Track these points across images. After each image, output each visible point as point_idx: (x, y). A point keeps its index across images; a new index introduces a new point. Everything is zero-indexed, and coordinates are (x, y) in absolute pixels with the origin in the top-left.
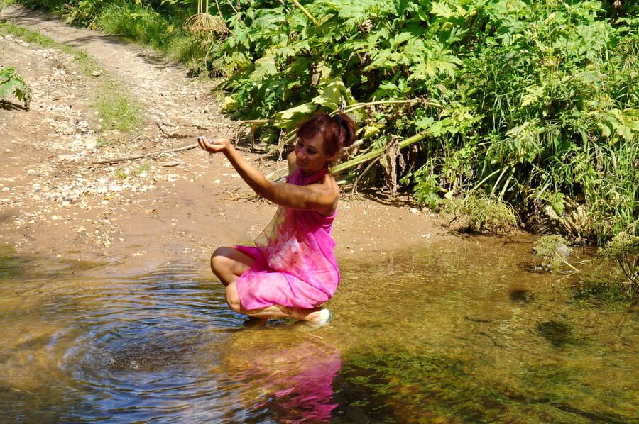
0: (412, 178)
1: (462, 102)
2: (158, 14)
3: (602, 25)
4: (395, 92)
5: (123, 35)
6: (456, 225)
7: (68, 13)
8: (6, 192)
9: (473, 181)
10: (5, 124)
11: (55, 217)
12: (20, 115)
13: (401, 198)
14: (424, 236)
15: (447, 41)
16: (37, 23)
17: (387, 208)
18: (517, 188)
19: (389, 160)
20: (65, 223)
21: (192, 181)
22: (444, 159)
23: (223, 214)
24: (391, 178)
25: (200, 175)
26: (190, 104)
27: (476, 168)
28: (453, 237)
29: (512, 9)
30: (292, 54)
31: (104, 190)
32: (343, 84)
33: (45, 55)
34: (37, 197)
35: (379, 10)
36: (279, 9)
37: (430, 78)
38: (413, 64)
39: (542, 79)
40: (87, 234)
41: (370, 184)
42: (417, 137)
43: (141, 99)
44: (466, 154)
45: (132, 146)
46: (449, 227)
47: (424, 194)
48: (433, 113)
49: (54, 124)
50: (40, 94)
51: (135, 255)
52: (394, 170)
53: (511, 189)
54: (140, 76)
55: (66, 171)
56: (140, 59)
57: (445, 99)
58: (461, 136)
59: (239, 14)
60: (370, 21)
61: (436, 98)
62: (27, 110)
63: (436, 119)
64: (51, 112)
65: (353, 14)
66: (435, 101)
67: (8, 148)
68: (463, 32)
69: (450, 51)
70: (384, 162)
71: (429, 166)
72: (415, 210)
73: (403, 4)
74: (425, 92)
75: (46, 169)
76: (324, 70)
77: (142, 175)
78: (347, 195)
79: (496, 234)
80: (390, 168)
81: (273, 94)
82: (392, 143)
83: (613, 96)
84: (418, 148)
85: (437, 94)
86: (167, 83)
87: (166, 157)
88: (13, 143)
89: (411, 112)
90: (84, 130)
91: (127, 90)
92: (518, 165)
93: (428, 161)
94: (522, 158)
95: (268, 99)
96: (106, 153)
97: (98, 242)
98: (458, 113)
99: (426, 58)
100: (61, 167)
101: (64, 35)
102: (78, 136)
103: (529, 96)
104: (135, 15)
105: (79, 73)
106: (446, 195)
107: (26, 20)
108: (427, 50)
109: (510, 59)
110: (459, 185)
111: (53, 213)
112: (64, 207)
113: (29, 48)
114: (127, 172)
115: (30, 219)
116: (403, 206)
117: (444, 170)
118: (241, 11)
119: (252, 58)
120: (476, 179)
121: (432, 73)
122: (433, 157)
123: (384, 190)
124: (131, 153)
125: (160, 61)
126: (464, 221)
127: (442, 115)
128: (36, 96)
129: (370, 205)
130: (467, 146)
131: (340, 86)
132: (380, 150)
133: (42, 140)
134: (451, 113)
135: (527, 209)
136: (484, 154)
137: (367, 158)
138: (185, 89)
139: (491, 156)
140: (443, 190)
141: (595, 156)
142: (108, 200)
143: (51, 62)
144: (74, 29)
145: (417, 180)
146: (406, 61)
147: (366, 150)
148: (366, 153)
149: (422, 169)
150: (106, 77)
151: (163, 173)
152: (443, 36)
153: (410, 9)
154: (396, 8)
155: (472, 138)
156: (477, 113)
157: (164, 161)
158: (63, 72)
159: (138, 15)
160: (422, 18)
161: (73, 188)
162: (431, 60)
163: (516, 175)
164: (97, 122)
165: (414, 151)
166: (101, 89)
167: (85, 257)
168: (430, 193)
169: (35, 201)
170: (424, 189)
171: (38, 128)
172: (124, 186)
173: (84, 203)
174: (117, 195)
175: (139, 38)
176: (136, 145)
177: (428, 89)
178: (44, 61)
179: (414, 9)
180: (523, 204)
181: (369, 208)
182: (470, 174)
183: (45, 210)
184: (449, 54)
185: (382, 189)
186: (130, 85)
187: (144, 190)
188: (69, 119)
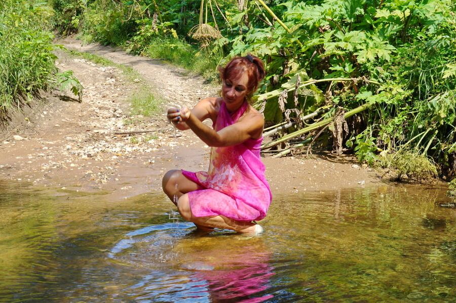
0: (354, 141)
1: (397, 82)
2: (189, 45)
4: (342, 73)
5: (164, 58)
6: (388, 176)
7: (128, 46)
8: (45, 150)
10: (61, 110)
11: (72, 165)
12: (74, 104)
13: (347, 158)
14: (359, 183)
15: (386, 35)
17: (333, 164)
18: (439, 147)
19: (336, 125)
20: (79, 168)
21: (187, 146)
22: (381, 125)
23: (202, 166)
24: (337, 140)
25: (194, 143)
27: (407, 133)
28: (384, 184)
29: (440, 10)
30: (269, 53)
31: (118, 149)
32: (306, 74)
33: (103, 70)
34: (66, 153)
35: (332, 13)
36: (268, 29)
37: (370, 62)
38: (356, 51)
40: (92, 175)
41: (324, 148)
42: (360, 109)
43: (166, 97)
44: (399, 121)
45: (149, 124)
46: (382, 177)
47: (363, 152)
48: (373, 89)
49: (98, 111)
50: (94, 94)
51: (122, 188)
52: (339, 135)
53: (434, 148)
54: (170, 84)
55: (96, 138)
56: (172, 73)
57: (382, 78)
58: (394, 106)
59: (241, 37)
60: (328, 26)
61: (375, 77)
62: (80, 102)
63: (374, 94)
65: (312, 17)
66: (375, 79)
67: (58, 124)
68: (398, 28)
69: (388, 42)
70: (332, 128)
71: (369, 131)
72: (356, 166)
73: (353, 9)
74: (366, 72)
75: (81, 137)
76: (294, 65)
77: (150, 142)
78: (303, 155)
79: (421, 183)
80: (337, 132)
82: (339, 113)
84: (361, 118)
85: (376, 74)
86: (187, 87)
88: (62, 121)
90: (118, 115)
91: (157, 91)
92: (440, 128)
93: (368, 128)
94: (443, 121)
96: (129, 128)
97: (97, 181)
98: (392, 87)
99: (367, 47)
100: (92, 136)
101: (123, 60)
102: (114, 119)
103: (449, 71)
104: (173, 46)
105: (124, 81)
106: (381, 154)
107: (99, 52)
108: (368, 41)
109: (435, 44)
110: (393, 147)
111: (73, 162)
112: (83, 159)
114: (139, 140)
115: (54, 165)
116: (347, 163)
117: (380, 134)
118: (242, 34)
121: (372, 58)
122: (372, 124)
123: (334, 153)
124: (148, 129)
125: (187, 75)
126: (394, 174)
127: (379, 90)
128: (91, 95)
129: (320, 162)
130: (399, 115)
131: (304, 75)
132: (330, 119)
134: (386, 88)
135: (448, 165)
137: (319, 125)
138: (199, 91)
139: (419, 122)
140: (379, 149)
142: (117, 156)
143: (107, 74)
144: (131, 56)
145: (358, 142)
146: (350, 48)
147: (319, 120)
148: (319, 121)
149: (363, 133)
150: (143, 83)
151: (167, 141)
152: (382, 32)
153: (357, 13)
154: (347, 13)
155: (403, 109)
156: (408, 89)
157: (170, 134)
158: (113, 80)
159: (175, 46)
160: (368, 22)
161: (94, 148)
162: (372, 48)
163: (438, 136)
164: (129, 110)
165: (357, 121)
166: (137, 91)
167: (83, 189)
168: (368, 151)
169: (63, 155)
170: (363, 148)
171: (85, 113)
172: (134, 148)
173: (99, 158)
174: (126, 153)
175: (174, 61)
176: (152, 124)
177: (369, 70)
178: (102, 73)
179: (361, 13)
180: (444, 160)
181: (319, 164)
182: (402, 138)
183: (68, 161)
184: (386, 44)
185: (332, 152)
186: (159, 88)
187: (149, 151)
188: (110, 109)
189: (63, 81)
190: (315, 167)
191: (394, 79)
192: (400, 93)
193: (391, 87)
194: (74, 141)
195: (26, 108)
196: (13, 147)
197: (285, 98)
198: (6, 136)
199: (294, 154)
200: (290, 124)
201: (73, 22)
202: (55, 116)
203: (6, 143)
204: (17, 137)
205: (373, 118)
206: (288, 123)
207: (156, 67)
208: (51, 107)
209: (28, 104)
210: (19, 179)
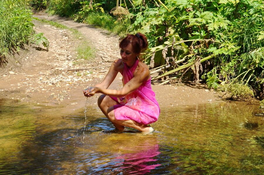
0: (206, 76)
1: (231, 41)
2: (111, 17)
4: (199, 37)
5: (96, 25)
6: (225, 97)
7: (75, 17)
8: (27, 80)
10: (36, 56)
11: (43, 90)
12: (44, 53)
13: (202, 85)
14: (209, 101)
15: (225, 14)
16: (62, 21)
17: (194, 89)
18: (255, 80)
19: (195, 67)
20: (47, 92)
22: (221, 67)
24: (196, 75)
26: (118, 50)
27: (236, 71)
28: (223, 101)
30: (157, 23)
31: (70, 80)
32: (179, 36)
33: (61, 32)
34: (39, 82)
35: (194, 1)
37: (215, 30)
38: (207, 23)
40: (54, 96)
41: (188, 80)
42: (209, 57)
44: (232, 64)
45: (88, 65)
46: (222, 97)
47: (211, 83)
48: (217, 46)
49: (58, 56)
50: (56, 46)
51: (72, 104)
52: (198, 72)
53: (252, 80)
54: (99, 40)
55: (57, 73)
56: (101, 33)
57: (222, 39)
58: (229, 55)
59: (141, 13)
60: (192, 8)
61: (219, 39)
62: (47, 51)
63: (218, 49)
64: (59, 52)
65: (182, 3)
66: (218, 40)
67: (35, 64)
68: (232, 10)
69: (226, 18)
70: (193, 68)
71: (214, 70)
72: (207, 90)
74: (213, 36)
75: (48, 72)
76: (171, 30)
77: (88, 75)
78: (177, 84)
79: (244, 101)
80: (196, 71)
81: (151, 44)
82: (197, 60)
84: (210, 63)
85: (219, 37)
86: (110, 42)
87: (101, 69)
88: (37, 63)
89: (208, 45)
90: (70, 59)
91: (92, 44)
92: (256, 69)
93: (214, 68)
94: (257, 65)
95: (149, 46)
96: (76, 67)
97: (57, 99)
99: (214, 21)
100: (55, 72)
101: (72, 25)
102: (67, 61)
103: (261, 36)
104: (101, 17)
105: (73, 38)
106: (221, 83)
108: (214, 17)
109: (253, 20)
110: (228, 79)
111: (44, 88)
112: (49, 86)
113: (57, 29)
114: (82, 74)
115: (33, 90)
116: (202, 88)
117: (221, 72)
118: (142, 11)
121: (217, 28)
122: (216, 66)
124: (87, 67)
125: (110, 35)
126: (229, 95)
127: (221, 46)
128: (54, 46)
129: (187, 88)
130: (232, 61)
131: (177, 37)
132: (192, 63)
133: (50, 62)
134: (225, 46)
135: (260, 90)
136: (240, 64)
137: (185, 66)
139: (243, 65)
140: (220, 81)
142: (69, 84)
143: (63, 34)
144: (77, 23)
145: (208, 76)
146: (204, 22)
148: (186, 64)
149: (211, 71)
150: (84, 40)
151: (98, 75)
152: (223, 13)
155: (235, 57)
156: (238, 46)
157: (100, 70)
158: (67, 38)
159: (102, 17)
160: (215, 6)
161: (56, 79)
162: (216, 22)
163: (255, 73)
164: (76, 56)
165: (208, 64)
166: (81, 44)
167: (49, 105)
168: (214, 82)
170: (211, 80)
171: (50, 58)
172: (79, 79)
173: (58, 85)
174: (74, 82)
175: (102, 26)
176: (89, 64)
177: (215, 35)
178: (60, 34)
180: (258, 87)
181: (186, 89)
182: (234, 74)
183: (40, 87)
184: (225, 19)
185: (193, 82)
186: (94, 43)
187: (88, 81)
188: (65, 55)
189: (38, 39)
190: (183, 91)
191: (230, 40)
192: (233, 49)
193: (227, 44)
194: (44, 75)
195: (16, 55)
196: (9, 78)
197: (166, 51)
198: (5, 72)
199: (171, 83)
200: (169, 66)
201: (43, 2)
202: (33, 60)
203: (4, 76)
204: (11, 72)
205: (217, 63)
206: (168, 65)
207: (92, 30)
208: (31, 54)
209: (17, 53)
210: (13, 98)
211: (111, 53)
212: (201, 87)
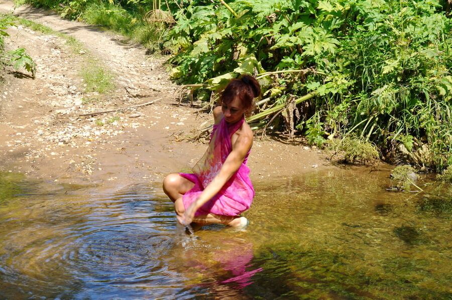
0: (304, 125)
1: (340, 71)
2: (125, 10)
3: (439, 16)
4: (292, 64)
5: (101, 25)
6: (336, 158)
7: (62, 10)
8: (19, 136)
9: (348, 127)
10: (18, 89)
11: (53, 154)
12: (29, 81)
13: (297, 139)
14: (313, 166)
15: (329, 28)
16: (41, 17)
17: (287, 146)
18: (379, 132)
19: (288, 112)
20: (60, 157)
21: (149, 127)
22: (328, 112)
23: (171, 151)
24: (290, 125)
26: (148, 73)
27: (350, 118)
28: (334, 167)
29: (375, 6)
30: (220, 37)
31: (88, 134)
32: (255, 59)
33: (46, 40)
34: (40, 139)
35: (281, 7)
36: (210, 6)
37: (317, 54)
38: (305, 44)
39: (397, 54)
40: (76, 165)
42: (308, 96)
44: (343, 108)
45: (107, 103)
46: (331, 159)
47: (313, 136)
48: (319, 79)
49: (52, 88)
50: (43, 67)
51: (109, 179)
52: (292, 119)
53: (375, 133)
54: (113, 54)
55: (61, 121)
56: (113, 42)
57: (328, 69)
58: (339, 95)
59: (182, 10)
60: (274, 14)
61: (322, 68)
62: (33, 78)
63: (322, 83)
64: (50, 79)
65: (263, 10)
66: (321, 70)
67: (20, 105)
68: (340, 22)
69: (331, 35)
70: (284, 114)
71: (317, 116)
72: (306, 148)
73: (298, 2)
74: (313, 64)
75: (47, 120)
76: (242, 49)
77: (114, 124)
78: (259, 137)
79: (364, 165)
80: (289, 118)
81: (206, 66)
83: (448, 67)
84: (309, 103)
85: (322, 65)
86: (131, 58)
87: (131, 111)
88: (24, 102)
89: (304, 78)
90: (73, 92)
91: (103, 64)
92: (380, 116)
93: (316, 113)
94: (383, 111)
95: (203, 70)
96: (89, 108)
97: (83, 171)
98: (337, 79)
99: (314, 40)
100: (57, 118)
101: (59, 25)
102: (70, 96)
103: (387, 67)
104: (109, 11)
105: (70, 52)
106: (329, 137)
107: (32, 15)
108: (315, 35)
109: (374, 41)
110: (338, 130)
111: (52, 150)
112: (60, 146)
113: (35, 35)
114: (103, 121)
115: (36, 154)
116: (299, 145)
117: (327, 119)
118: (184, 7)
119: (191, 41)
120: (350, 126)
121: (319, 51)
122: (319, 110)
124: (107, 108)
125: (127, 43)
126: (342, 156)
127: (325, 80)
128: (40, 68)
129: (275, 145)
130: (343, 103)
132: (282, 105)
133: (44, 100)
134: (332, 79)
135: (386, 147)
136: (356, 108)
137: (272, 111)
138: (144, 63)
139: (361, 109)
140: (327, 133)
141: (435, 109)
142: (90, 141)
143: (50, 45)
144: (66, 21)
145: (308, 126)
146: (300, 42)
147: (272, 106)
149: (312, 119)
150: (88, 55)
151: (129, 122)
152: (327, 25)
153: (303, 6)
154: (293, 5)
155: (347, 96)
156: (351, 79)
157: (130, 113)
158: (58, 51)
159: (111, 11)
160: (311, 12)
161: (66, 133)
162: (318, 42)
163: (378, 123)
164: (83, 87)
165: (306, 106)
166: (85, 63)
167: (74, 182)
168: (317, 135)
169: (39, 142)
170: (313, 132)
171: (41, 91)
172: (102, 132)
173: (74, 144)
174: (97, 137)
176: (110, 103)
177: (316, 62)
178: (45, 44)
179: (306, 5)
180: (384, 144)
182: (346, 122)
183: (46, 149)
185: (284, 133)
186: (105, 60)
187: (116, 134)
188: (63, 84)
189: (17, 59)
190: (271, 149)
191: (338, 68)
192: (344, 84)
202: (15, 97)
205: (320, 105)
207: (95, 34)
208: (9, 86)
210: (10, 171)
211: (137, 78)
212: (297, 142)
